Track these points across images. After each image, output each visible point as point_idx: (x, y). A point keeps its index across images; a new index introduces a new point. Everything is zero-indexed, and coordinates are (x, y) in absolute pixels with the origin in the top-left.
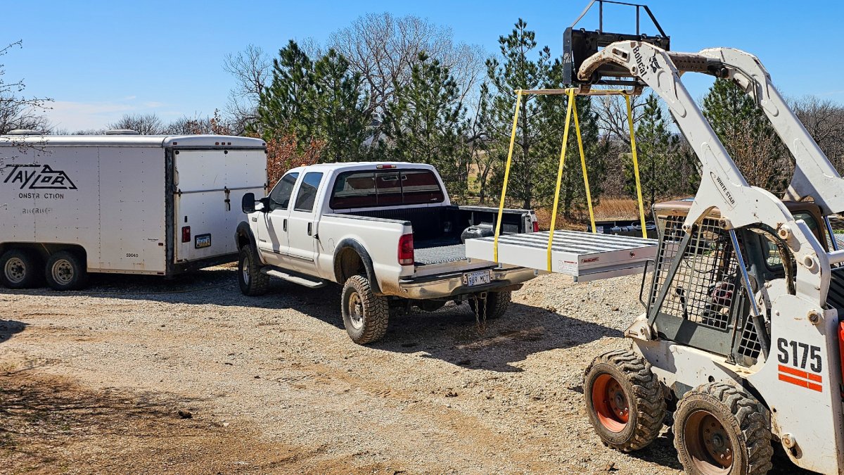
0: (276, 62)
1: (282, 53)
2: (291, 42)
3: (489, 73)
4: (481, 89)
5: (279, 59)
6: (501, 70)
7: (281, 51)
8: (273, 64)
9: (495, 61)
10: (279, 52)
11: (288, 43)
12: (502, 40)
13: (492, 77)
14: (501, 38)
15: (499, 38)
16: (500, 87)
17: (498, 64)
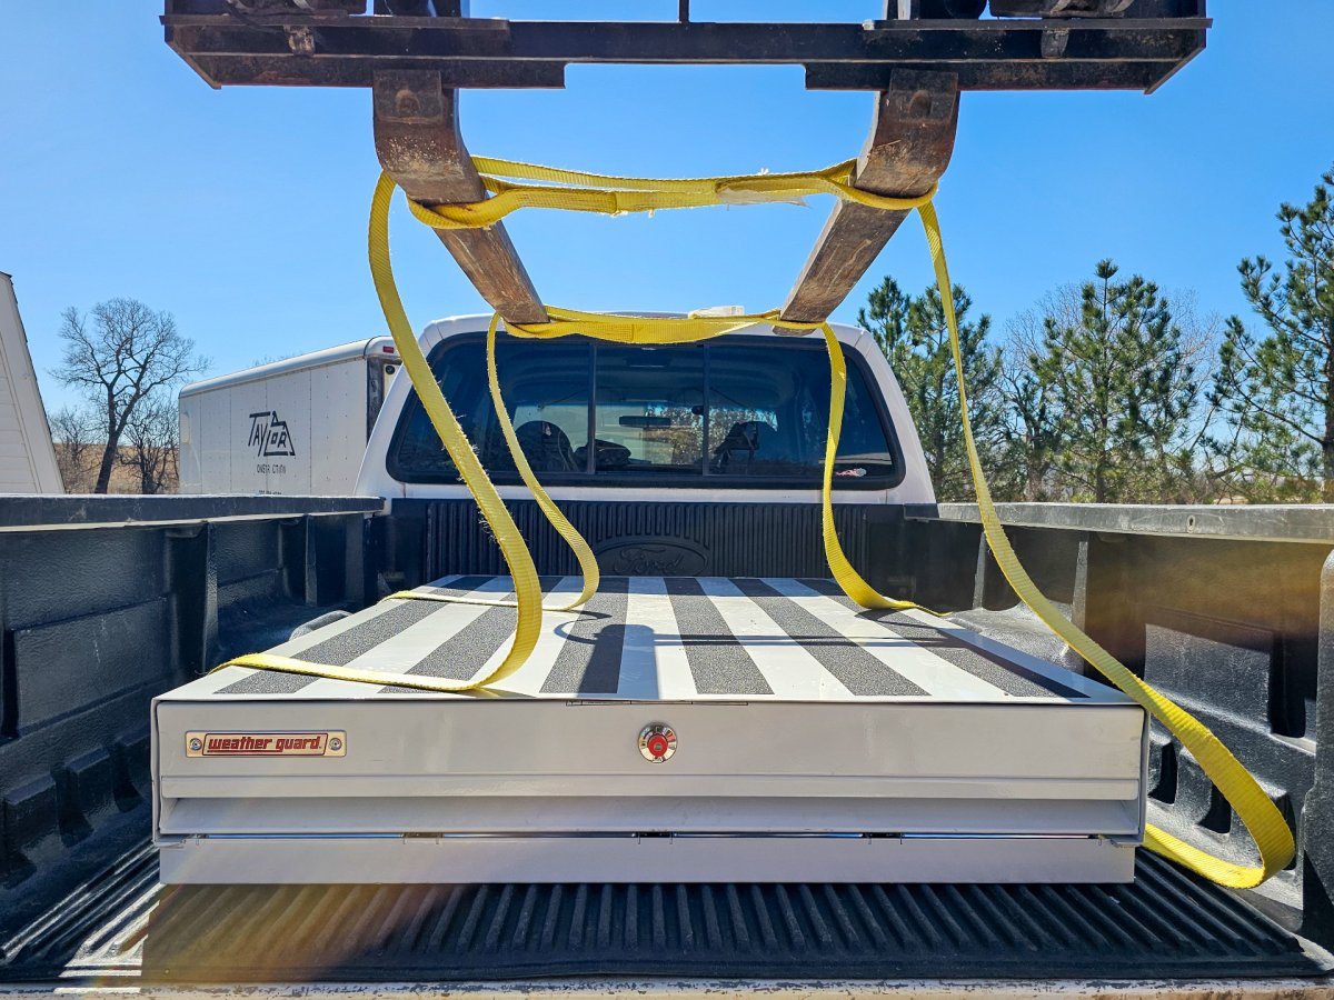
0: (862, 312)
1: (872, 299)
2: (887, 279)
3: (1247, 287)
4: (1228, 329)
5: (868, 308)
6: (1277, 280)
7: (872, 296)
8: (858, 315)
9: (1261, 262)
10: (868, 296)
11: (883, 282)
12: (1288, 213)
13: (1254, 296)
14: (1285, 208)
15: (1279, 210)
16: (1270, 317)
17: (1269, 267)
